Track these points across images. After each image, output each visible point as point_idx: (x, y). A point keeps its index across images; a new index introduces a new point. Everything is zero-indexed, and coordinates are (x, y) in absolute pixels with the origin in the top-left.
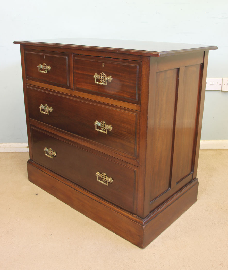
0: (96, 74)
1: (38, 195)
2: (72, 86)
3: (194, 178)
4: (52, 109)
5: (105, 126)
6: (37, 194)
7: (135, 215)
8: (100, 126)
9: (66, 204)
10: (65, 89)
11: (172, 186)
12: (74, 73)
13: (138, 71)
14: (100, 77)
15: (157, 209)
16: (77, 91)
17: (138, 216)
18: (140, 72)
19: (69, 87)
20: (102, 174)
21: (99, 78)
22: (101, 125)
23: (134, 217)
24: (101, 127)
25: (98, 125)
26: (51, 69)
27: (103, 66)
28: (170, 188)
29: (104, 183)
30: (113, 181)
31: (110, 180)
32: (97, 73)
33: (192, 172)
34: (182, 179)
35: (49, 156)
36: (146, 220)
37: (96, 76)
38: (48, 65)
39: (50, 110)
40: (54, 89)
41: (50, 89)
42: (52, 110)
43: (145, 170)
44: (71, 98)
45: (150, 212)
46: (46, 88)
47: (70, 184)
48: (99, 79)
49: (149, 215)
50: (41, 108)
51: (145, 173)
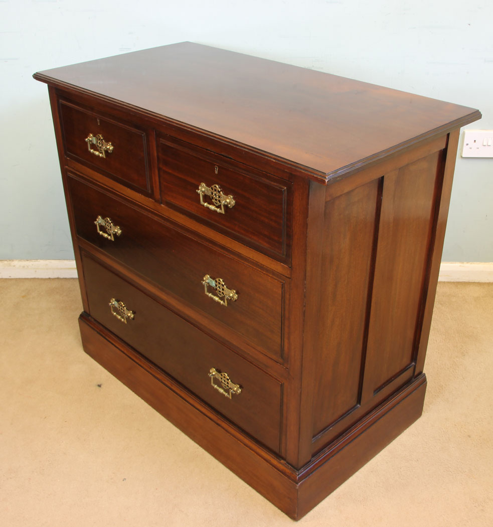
0: (203, 184)
1: (102, 386)
2: (158, 196)
3: (416, 373)
4: (121, 229)
5: (223, 290)
6: (99, 386)
7: (282, 461)
8: (215, 287)
9: (155, 411)
10: (143, 196)
11: (363, 401)
12: (159, 169)
13: (285, 199)
14: (211, 193)
15: (329, 448)
16: (166, 206)
17: (287, 462)
18: (290, 203)
19: (151, 195)
20: (222, 375)
21: (209, 194)
22: (216, 285)
23: (281, 463)
24: (216, 289)
25: (211, 285)
26: (113, 150)
27: (216, 172)
28: (360, 404)
29: (224, 393)
30: (241, 391)
31: (236, 389)
32: (205, 184)
33: (413, 363)
34: (389, 381)
35: (119, 317)
36: (303, 472)
37: (203, 189)
38: (107, 141)
39: (117, 232)
40: (122, 192)
41: (115, 188)
42: (120, 232)
43: (301, 388)
44: (156, 218)
45: (313, 456)
46: (107, 184)
47: (161, 376)
48: (209, 196)
49: (310, 461)
50: (99, 224)
51: (301, 393)
